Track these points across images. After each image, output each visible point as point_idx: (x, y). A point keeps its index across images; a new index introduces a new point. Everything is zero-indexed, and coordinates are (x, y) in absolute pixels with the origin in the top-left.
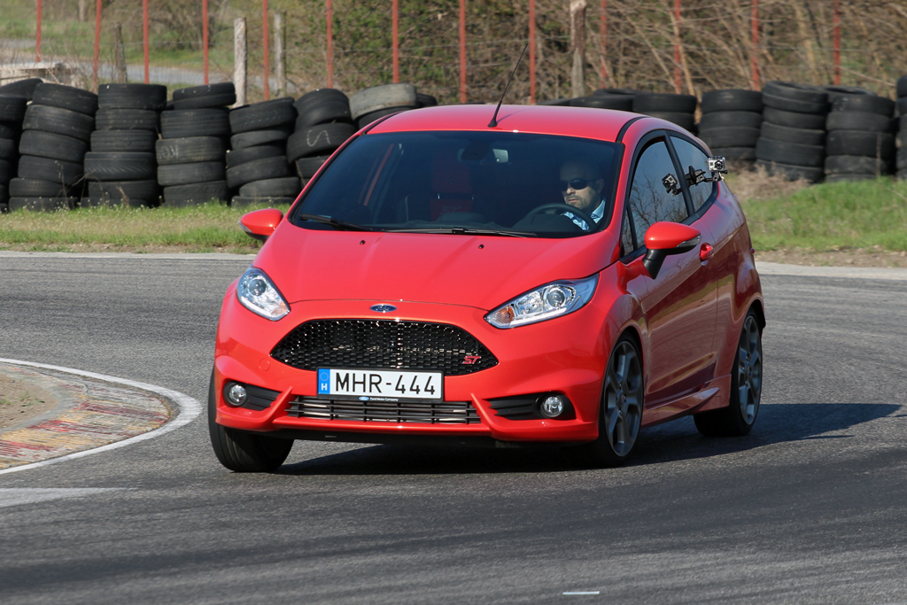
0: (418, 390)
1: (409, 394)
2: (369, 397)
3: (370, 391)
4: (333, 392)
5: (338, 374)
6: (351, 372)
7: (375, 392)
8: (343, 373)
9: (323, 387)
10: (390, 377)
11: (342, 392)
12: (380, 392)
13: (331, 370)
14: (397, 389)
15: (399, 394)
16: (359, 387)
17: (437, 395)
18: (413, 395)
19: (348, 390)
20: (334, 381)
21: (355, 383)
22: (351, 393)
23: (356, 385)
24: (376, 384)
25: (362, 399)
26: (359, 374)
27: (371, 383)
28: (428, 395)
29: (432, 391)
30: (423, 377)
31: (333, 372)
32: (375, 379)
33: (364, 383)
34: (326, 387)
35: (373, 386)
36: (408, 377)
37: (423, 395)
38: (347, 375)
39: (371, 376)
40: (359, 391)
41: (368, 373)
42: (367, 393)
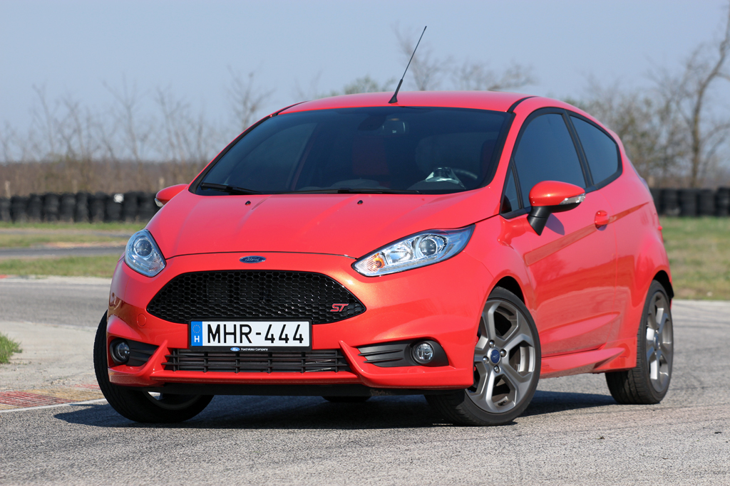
0: (286, 339)
1: (278, 343)
2: (240, 347)
3: (241, 342)
4: (205, 343)
5: (209, 326)
6: (222, 324)
7: (245, 343)
8: (214, 325)
9: (196, 339)
10: (259, 326)
11: (214, 343)
12: (250, 342)
13: (203, 322)
14: (266, 339)
15: (269, 344)
16: (230, 338)
17: (306, 343)
18: (283, 344)
19: (219, 342)
20: (207, 334)
21: (226, 334)
22: (222, 344)
23: (227, 336)
24: (246, 334)
25: (234, 349)
26: (230, 325)
27: (242, 334)
28: (297, 344)
29: (301, 339)
30: (291, 327)
31: (205, 324)
32: (245, 330)
33: (234, 334)
34: (198, 339)
35: (244, 336)
36: (277, 326)
37: (292, 343)
38: (219, 326)
39: (241, 326)
40: (230, 341)
41: (238, 324)
42: (238, 344)
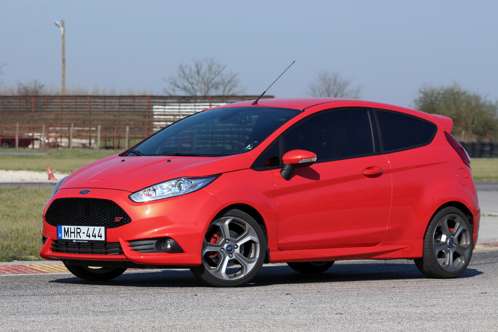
0: (95, 236)
1: (92, 238)
2: (76, 240)
4: (63, 238)
6: (69, 227)
7: (79, 238)
8: (66, 227)
9: (60, 235)
10: (84, 229)
11: (66, 238)
14: (87, 236)
15: (88, 238)
16: (73, 235)
17: (103, 239)
18: (94, 239)
19: (68, 237)
20: (64, 233)
21: (71, 233)
22: (70, 238)
24: (79, 233)
25: (74, 241)
26: (73, 228)
27: (77, 233)
29: (101, 236)
30: (97, 228)
31: (63, 227)
32: (79, 231)
33: (74, 233)
36: (91, 229)
37: (98, 239)
39: (77, 228)
40: (72, 238)
41: (76, 227)
42: (76, 238)
